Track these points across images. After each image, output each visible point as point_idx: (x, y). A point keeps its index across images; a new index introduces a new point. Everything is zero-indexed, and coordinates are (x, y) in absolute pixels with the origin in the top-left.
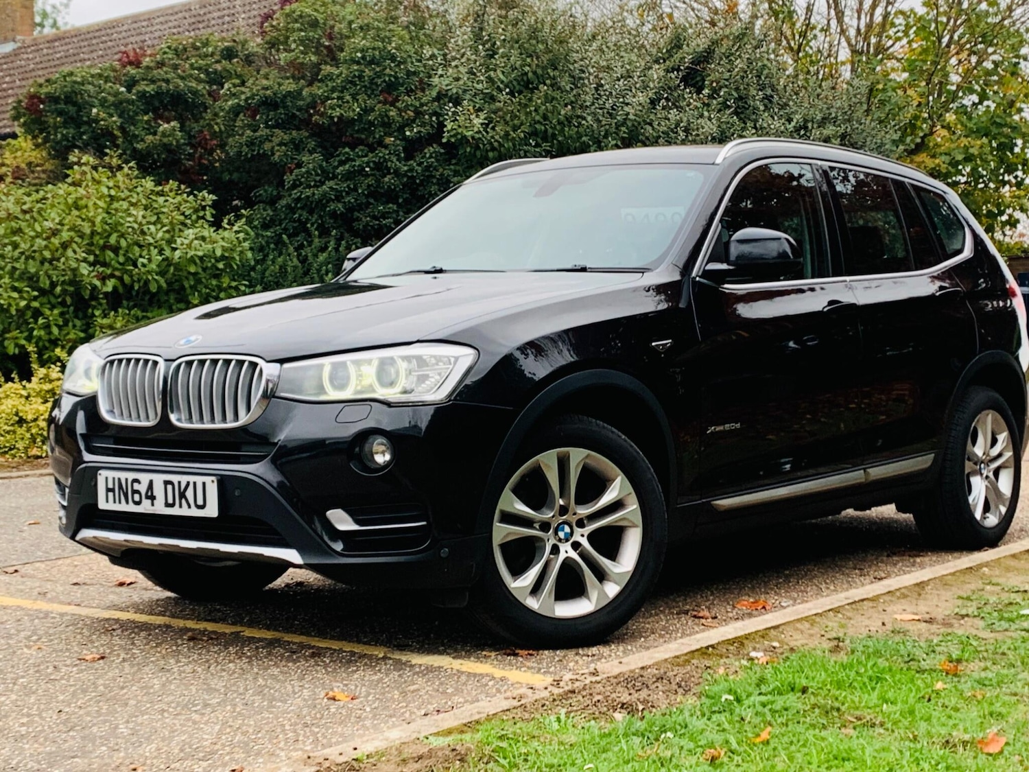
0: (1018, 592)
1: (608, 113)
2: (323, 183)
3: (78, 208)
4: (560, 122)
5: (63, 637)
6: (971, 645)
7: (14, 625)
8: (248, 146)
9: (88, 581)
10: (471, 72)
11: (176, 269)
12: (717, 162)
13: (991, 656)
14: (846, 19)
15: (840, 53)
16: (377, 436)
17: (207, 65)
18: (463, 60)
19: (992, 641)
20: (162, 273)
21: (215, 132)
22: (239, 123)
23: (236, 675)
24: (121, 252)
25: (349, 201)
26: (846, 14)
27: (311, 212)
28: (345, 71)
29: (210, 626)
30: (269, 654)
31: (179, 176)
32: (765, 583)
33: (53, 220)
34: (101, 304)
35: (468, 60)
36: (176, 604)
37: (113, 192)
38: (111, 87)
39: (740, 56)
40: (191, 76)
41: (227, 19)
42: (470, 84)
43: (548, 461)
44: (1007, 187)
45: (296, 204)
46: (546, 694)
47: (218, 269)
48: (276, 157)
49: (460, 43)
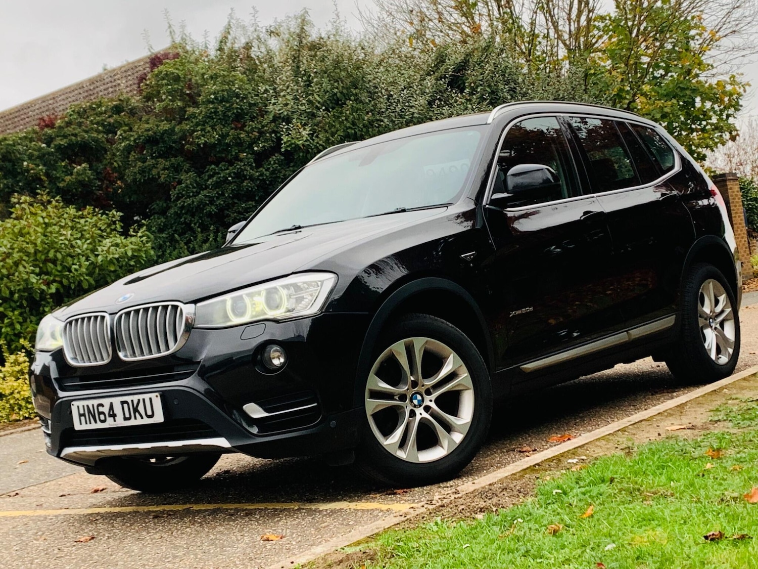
0: (752, 401)
1: (398, 115)
2: (199, 193)
3: (22, 235)
4: (364, 126)
5: (61, 529)
6: (725, 438)
7: (23, 527)
8: (140, 174)
9: (71, 493)
10: (295, 98)
11: (100, 270)
12: (488, 122)
13: (742, 444)
14: (560, 28)
15: (559, 52)
16: (273, 346)
17: (102, 120)
18: (288, 91)
19: (740, 434)
20: (90, 274)
21: (115, 167)
22: (131, 158)
23: (193, 535)
24: (59, 262)
25: (219, 204)
26: (560, 23)
27: (193, 216)
28: (204, 110)
29: (167, 508)
30: (214, 518)
31: (93, 203)
32: (567, 424)
33: (5, 246)
34: (48, 303)
35: (292, 90)
36: (139, 497)
37: (46, 220)
38: (35, 145)
39: (488, 62)
40: (92, 129)
41: (111, 90)
42: (296, 107)
43: (398, 349)
44: (695, 134)
45: (181, 211)
46: (423, 510)
47: (130, 266)
48: (162, 179)
49: (284, 78)
